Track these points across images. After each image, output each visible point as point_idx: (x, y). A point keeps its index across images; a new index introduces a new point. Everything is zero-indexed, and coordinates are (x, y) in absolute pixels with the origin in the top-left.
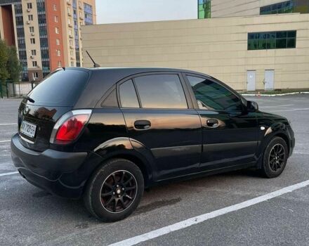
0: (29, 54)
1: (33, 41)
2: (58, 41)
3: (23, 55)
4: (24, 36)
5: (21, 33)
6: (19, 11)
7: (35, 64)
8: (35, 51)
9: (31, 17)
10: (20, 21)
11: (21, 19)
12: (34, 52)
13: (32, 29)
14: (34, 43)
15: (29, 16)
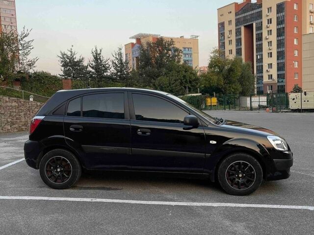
0: (265, 68)
1: (270, 55)
2: (296, 52)
3: (260, 69)
4: (262, 51)
5: (260, 49)
6: (260, 28)
7: (270, 77)
8: (271, 64)
9: (270, 32)
10: (260, 38)
11: (260, 36)
12: (270, 66)
13: (270, 43)
14: (271, 57)
15: (268, 31)
